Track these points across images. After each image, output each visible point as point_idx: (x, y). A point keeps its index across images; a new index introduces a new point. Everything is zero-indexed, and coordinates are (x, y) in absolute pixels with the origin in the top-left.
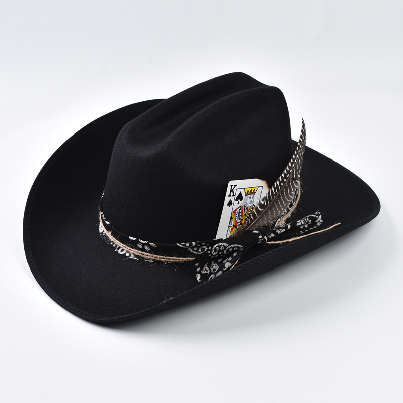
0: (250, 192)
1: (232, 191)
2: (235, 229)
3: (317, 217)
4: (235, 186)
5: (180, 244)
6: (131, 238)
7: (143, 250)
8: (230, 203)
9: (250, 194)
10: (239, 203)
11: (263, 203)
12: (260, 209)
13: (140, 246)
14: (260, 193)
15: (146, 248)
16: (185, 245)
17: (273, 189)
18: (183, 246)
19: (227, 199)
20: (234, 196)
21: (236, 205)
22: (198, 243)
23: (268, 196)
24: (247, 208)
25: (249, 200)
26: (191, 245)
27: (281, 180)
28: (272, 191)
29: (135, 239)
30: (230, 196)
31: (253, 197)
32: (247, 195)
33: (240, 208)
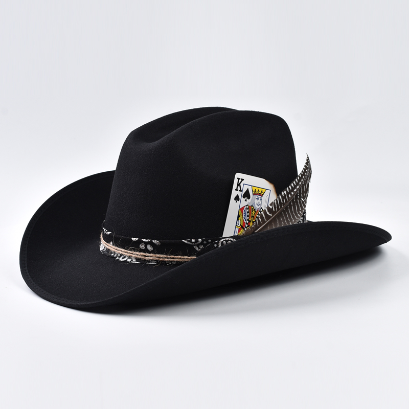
0: (257, 192)
1: (239, 185)
2: (242, 230)
4: (242, 180)
5: (185, 240)
6: (133, 239)
7: (146, 251)
8: (237, 198)
9: (257, 194)
10: (246, 200)
11: (271, 207)
12: (268, 213)
13: (143, 246)
14: (268, 197)
15: (149, 248)
16: (191, 241)
17: (280, 197)
18: (188, 243)
19: (234, 193)
20: (240, 191)
21: (244, 203)
22: (205, 240)
23: (275, 202)
24: (254, 210)
25: (256, 202)
26: (197, 241)
27: (288, 191)
28: (279, 198)
29: (137, 239)
30: (237, 190)
31: (261, 199)
32: (254, 194)
33: (247, 207)
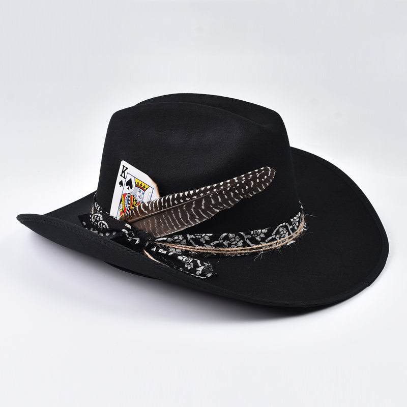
0: (139, 185)
1: (123, 172)
2: (123, 214)
3: (200, 265)
4: (127, 168)
8: (121, 183)
9: (139, 187)
10: (128, 189)
11: (147, 205)
17: (162, 199)
19: (119, 179)
20: (124, 178)
21: (126, 190)
23: (154, 202)
24: (136, 201)
25: (138, 194)
27: (175, 197)
28: (160, 200)
30: (121, 175)
31: (143, 194)
32: (136, 186)
33: (129, 195)
